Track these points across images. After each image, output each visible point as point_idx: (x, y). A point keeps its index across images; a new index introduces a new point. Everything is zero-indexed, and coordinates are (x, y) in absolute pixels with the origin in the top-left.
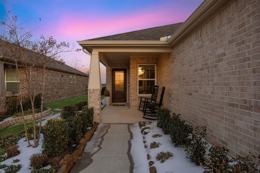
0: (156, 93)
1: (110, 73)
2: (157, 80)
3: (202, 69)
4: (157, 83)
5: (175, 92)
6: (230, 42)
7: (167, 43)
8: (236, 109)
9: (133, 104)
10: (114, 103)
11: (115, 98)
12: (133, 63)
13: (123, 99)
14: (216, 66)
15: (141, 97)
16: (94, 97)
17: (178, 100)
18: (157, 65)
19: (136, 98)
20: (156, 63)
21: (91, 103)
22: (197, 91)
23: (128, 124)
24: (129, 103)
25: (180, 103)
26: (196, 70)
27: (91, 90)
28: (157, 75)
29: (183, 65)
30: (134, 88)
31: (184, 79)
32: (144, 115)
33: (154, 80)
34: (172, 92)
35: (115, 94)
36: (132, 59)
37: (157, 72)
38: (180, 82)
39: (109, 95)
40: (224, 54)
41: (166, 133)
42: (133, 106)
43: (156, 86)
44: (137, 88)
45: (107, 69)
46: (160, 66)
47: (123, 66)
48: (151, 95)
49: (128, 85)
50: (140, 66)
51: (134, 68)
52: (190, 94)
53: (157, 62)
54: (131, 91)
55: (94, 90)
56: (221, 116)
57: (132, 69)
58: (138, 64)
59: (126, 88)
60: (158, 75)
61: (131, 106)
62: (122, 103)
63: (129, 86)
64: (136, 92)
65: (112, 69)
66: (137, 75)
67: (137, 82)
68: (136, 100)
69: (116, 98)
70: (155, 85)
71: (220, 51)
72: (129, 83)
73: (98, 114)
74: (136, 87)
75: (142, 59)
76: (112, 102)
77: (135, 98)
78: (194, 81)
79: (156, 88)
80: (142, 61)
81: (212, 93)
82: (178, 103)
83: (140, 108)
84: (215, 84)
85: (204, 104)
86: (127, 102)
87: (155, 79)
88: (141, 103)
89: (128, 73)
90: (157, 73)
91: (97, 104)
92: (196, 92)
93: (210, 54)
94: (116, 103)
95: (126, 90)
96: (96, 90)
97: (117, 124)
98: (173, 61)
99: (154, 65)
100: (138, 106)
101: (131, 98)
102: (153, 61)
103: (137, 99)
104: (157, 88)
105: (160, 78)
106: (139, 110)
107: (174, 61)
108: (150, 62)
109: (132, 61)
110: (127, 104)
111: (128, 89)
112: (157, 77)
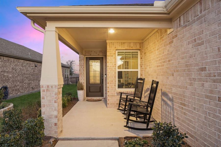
4: (141, 75)
7: (165, 10)
9: (111, 101)
10: (89, 98)
11: (90, 92)
12: (110, 49)
13: (100, 93)
15: (121, 93)
16: (48, 98)
18: (141, 52)
20: (139, 50)
21: (44, 107)
24: (106, 98)
27: (44, 86)
30: (112, 81)
33: (138, 71)
35: (90, 88)
36: (109, 44)
37: (141, 60)
39: (82, 89)
42: (111, 104)
43: (141, 79)
44: (116, 81)
45: (80, 57)
46: (145, 53)
48: (134, 90)
49: (106, 76)
50: (119, 54)
51: (112, 56)
53: (140, 47)
54: (108, 85)
55: (48, 86)
57: (109, 57)
58: (116, 50)
59: (103, 80)
60: (143, 65)
61: (108, 104)
62: (98, 98)
63: (106, 78)
64: (115, 86)
65: (86, 57)
66: (115, 64)
67: (115, 73)
68: (115, 96)
70: (139, 77)
72: (105, 75)
73: (56, 124)
75: (122, 44)
76: (87, 96)
77: (113, 94)
79: (140, 81)
80: (122, 47)
83: (119, 107)
86: (104, 97)
88: (121, 101)
89: (105, 62)
90: (141, 62)
91: (54, 109)
95: (103, 83)
96: (52, 87)
99: (137, 52)
100: (117, 104)
101: (108, 94)
102: (136, 47)
103: (116, 94)
104: (142, 81)
105: (146, 68)
106: (119, 109)
108: (131, 49)
109: (110, 46)
110: (104, 99)
111: (106, 81)
112: (141, 67)
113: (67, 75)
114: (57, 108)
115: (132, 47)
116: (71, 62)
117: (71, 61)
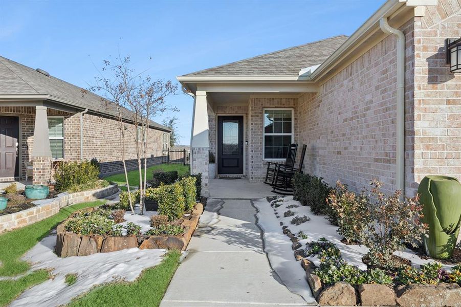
0: (292, 156)
1: (215, 123)
2: (296, 135)
3: (352, 119)
4: (296, 141)
5: (321, 152)
6: (377, 88)
8: (380, 163)
9: (256, 174)
10: (221, 175)
11: (223, 167)
12: (255, 108)
13: (237, 168)
14: (364, 116)
15: (269, 163)
16: (200, 160)
17: (324, 164)
18: (295, 111)
19: (261, 165)
20: (294, 108)
21: (196, 168)
22: (347, 147)
23: (251, 200)
24: (246, 175)
25: (327, 168)
26: (345, 120)
27: (196, 148)
28: (294, 127)
29: (332, 112)
30: (258, 149)
31: (332, 132)
32: (274, 188)
33: (291, 136)
34: (318, 152)
35: (223, 160)
36: (254, 100)
37: (295, 121)
38: (327, 137)
39: (213, 161)
40: (372, 102)
41: (305, 204)
42: (256, 178)
43: (294, 145)
44: (262, 149)
46: (300, 113)
47: (237, 113)
48: (285, 160)
49: (246, 143)
50: (266, 112)
51: (258, 116)
52: (339, 153)
53: (294, 105)
54: (251, 153)
55: (199, 149)
56: (368, 175)
57: (253, 118)
58: (263, 108)
59: (243, 149)
60: (297, 127)
61: (252, 178)
62: (235, 175)
63: (247, 146)
64: (261, 154)
65: (219, 116)
66: (262, 127)
67: (262, 138)
68: (260, 168)
69: (225, 165)
70: (293, 142)
71: (368, 97)
73: (206, 185)
74: (261, 146)
75: (271, 100)
76: (219, 173)
77: (258, 165)
78: (344, 135)
79: (292, 148)
80: (270, 104)
81: (361, 149)
82: (324, 168)
83: (266, 180)
84: (364, 138)
85: (354, 163)
86: (244, 174)
87: (292, 134)
88: (268, 176)
89: (246, 123)
90: (295, 124)
91: (205, 170)
92: (346, 149)
93: (360, 100)
94: (225, 175)
95: (242, 154)
96: (203, 149)
97: (234, 199)
98: (319, 106)
99: (291, 111)
100: (263, 178)
101: (252, 165)
102: (289, 104)
104: (295, 148)
105: (301, 132)
106: (266, 183)
107: (321, 106)
108: (283, 106)
109: (254, 103)
110: (244, 176)
111: (246, 151)
112: (295, 130)
113: (165, 145)
114: (207, 169)
115: (284, 105)
116: (172, 121)
117: (172, 118)
